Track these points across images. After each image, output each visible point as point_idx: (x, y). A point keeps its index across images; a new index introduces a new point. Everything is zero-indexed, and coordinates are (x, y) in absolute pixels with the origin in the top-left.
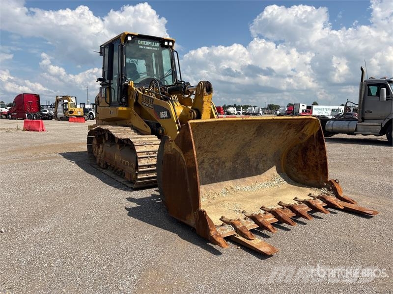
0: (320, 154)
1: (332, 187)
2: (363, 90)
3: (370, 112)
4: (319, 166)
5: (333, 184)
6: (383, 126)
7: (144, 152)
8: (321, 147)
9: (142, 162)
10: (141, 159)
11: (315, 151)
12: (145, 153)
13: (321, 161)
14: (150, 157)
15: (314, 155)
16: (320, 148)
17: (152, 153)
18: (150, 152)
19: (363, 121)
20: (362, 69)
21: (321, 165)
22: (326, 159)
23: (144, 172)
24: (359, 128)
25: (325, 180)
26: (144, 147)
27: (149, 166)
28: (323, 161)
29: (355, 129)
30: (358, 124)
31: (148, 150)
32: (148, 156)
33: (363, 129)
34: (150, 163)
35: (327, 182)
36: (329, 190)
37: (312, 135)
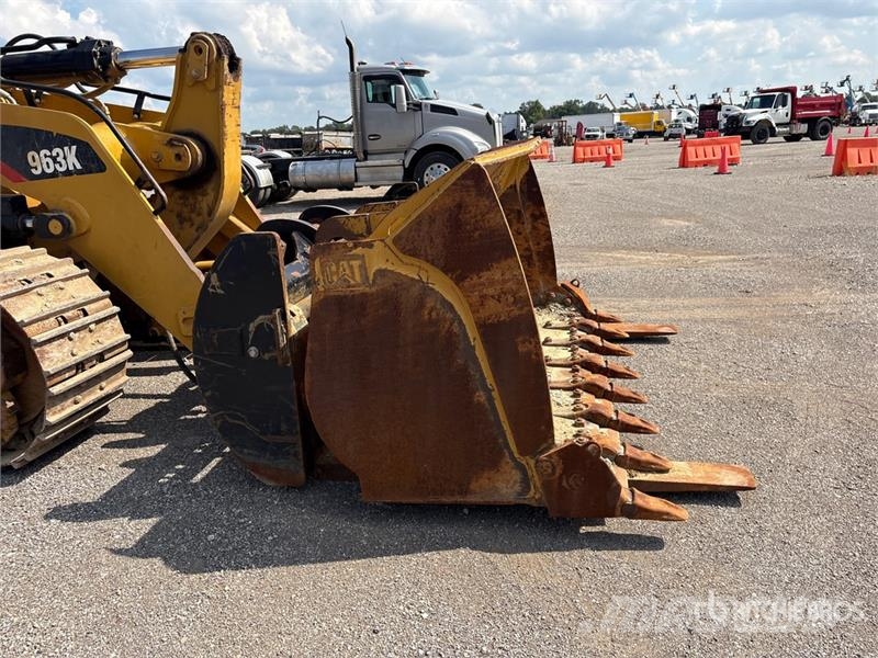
0: (534, 228)
1: (571, 298)
2: (358, 89)
3: (377, 137)
4: (535, 257)
5: (570, 290)
6: (407, 166)
7: (47, 317)
8: (538, 213)
9: (53, 359)
10: (47, 347)
11: (523, 223)
12: (53, 319)
13: (538, 244)
14: (75, 331)
15: (520, 234)
16: (532, 215)
17: (75, 312)
18: (68, 310)
19: (366, 159)
20: (348, 42)
21: (538, 253)
22: (549, 238)
23: (64, 395)
24: (363, 174)
25: (551, 287)
26: (32, 296)
27: (80, 366)
28: (544, 244)
29: (353, 175)
30: (358, 164)
31: (57, 306)
32: (65, 327)
33: (368, 176)
34: (81, 355)
35: (556, 289)
36: (565, 305)
37: (511, 187)
